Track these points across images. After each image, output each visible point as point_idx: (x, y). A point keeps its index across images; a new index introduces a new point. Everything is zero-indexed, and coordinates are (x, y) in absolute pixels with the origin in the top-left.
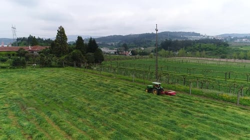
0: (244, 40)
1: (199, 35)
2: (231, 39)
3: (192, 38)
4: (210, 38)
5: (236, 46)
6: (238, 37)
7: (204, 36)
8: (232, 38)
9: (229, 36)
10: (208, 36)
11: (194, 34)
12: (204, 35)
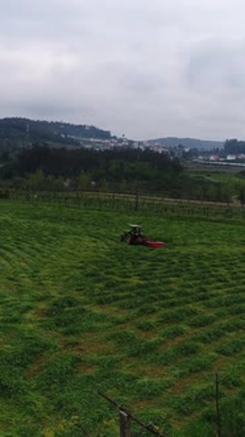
0: (212, 158)
1: (106, 135)
2: (184, 152)
3: (89, 142)
4: (136, 146)
5: (196, 172)
6: (199, 148)
7: (121, 140)
8: (187, 150)
9: (180, 146)
10: (131, 142)
11: (95, 132)
12: (119, 136)
